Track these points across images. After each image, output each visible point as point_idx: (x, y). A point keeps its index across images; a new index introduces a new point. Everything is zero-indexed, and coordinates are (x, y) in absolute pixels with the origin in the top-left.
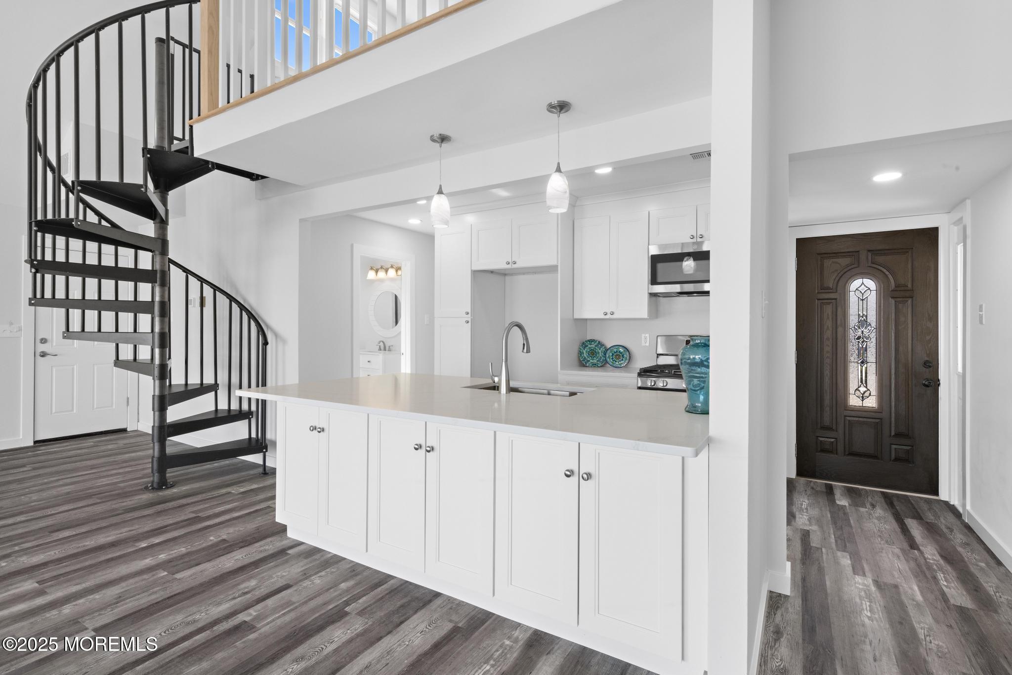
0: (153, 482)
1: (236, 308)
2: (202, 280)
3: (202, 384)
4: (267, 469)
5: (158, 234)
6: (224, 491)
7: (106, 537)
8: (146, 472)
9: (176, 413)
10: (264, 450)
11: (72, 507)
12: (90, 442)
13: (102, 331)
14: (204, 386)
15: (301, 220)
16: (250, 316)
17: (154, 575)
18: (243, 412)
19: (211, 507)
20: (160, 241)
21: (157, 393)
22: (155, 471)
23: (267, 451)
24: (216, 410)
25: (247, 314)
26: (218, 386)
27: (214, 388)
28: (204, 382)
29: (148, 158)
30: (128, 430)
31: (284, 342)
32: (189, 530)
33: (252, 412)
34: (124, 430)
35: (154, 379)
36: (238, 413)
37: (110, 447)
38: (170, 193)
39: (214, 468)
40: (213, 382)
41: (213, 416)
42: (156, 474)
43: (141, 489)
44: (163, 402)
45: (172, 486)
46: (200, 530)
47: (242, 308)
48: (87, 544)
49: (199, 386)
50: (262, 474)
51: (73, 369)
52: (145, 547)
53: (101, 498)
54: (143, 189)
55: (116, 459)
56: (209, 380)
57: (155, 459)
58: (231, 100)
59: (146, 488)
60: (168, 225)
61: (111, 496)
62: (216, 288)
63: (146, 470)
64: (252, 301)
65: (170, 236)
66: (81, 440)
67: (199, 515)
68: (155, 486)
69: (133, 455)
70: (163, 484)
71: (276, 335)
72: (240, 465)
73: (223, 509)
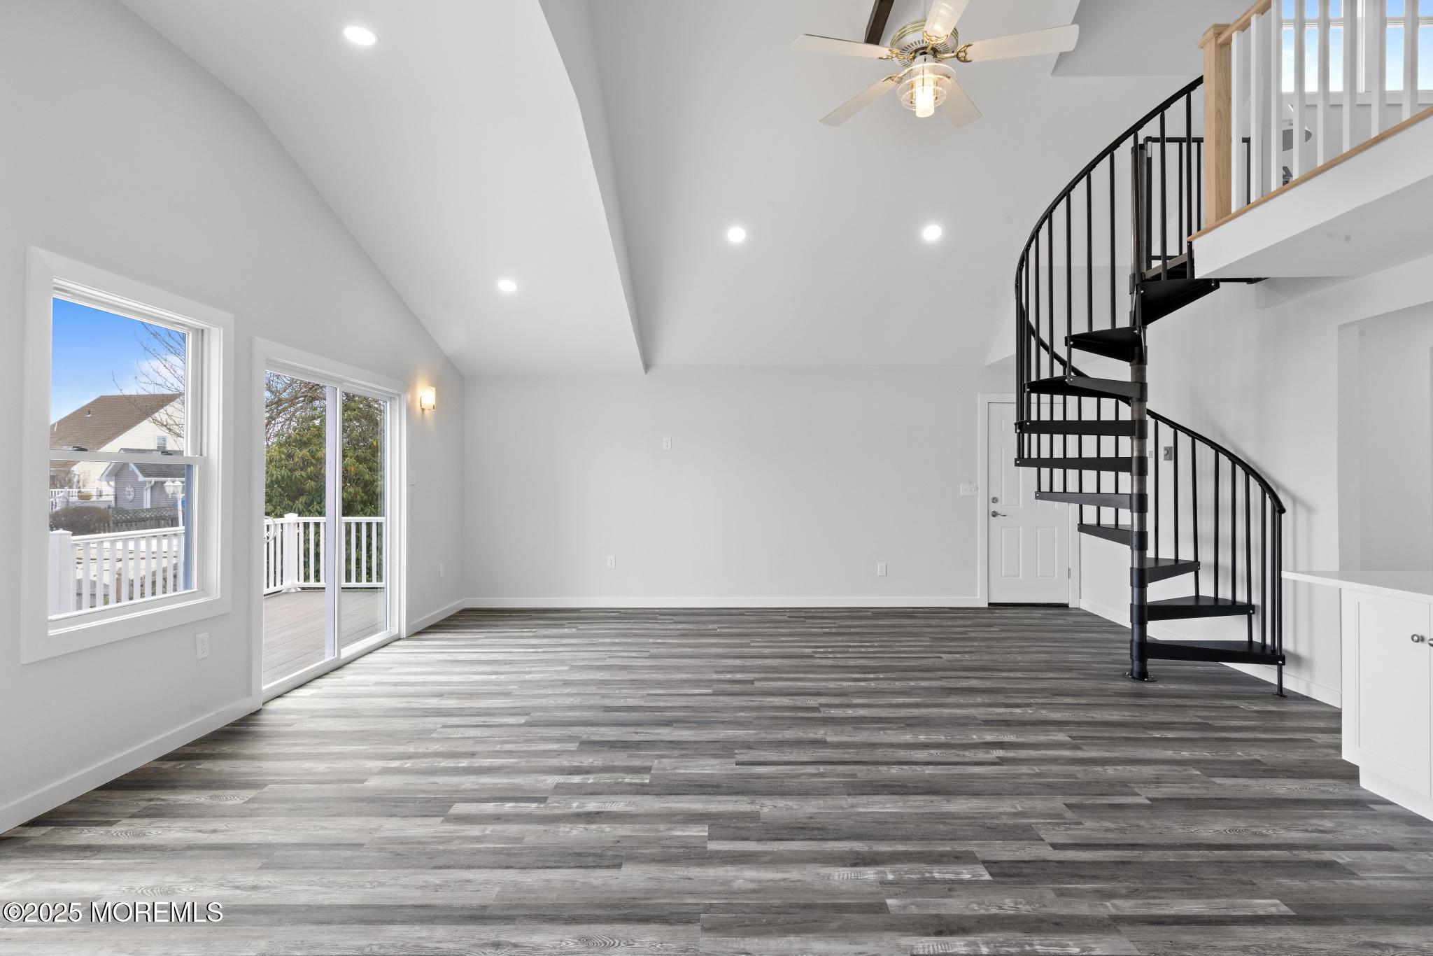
0: (1132, 671)
1: (1225, 463)
2: (1176, 427)
3: (1177, 560)
4: (1284, 691)
5: (1136, 377)
6: (1228, 703)
7: (1110, 715)
8: (1123, 658)
9: (1158, 592)
10: (1280, 662)
11: (1058, 676)
12: (1038, 613)
13: (1101, 492)
14: (1180, 563)
15: (1341, 327)
16: (1249, 471)
17: (1185, 770)
18: (1237, 604)
19: (1221, 718)
20: (1138, 385)
21: (1136, 566)
22: (1134, 658)
23: (1284, 664)
24: (1197, 596)
25: (1243, 469)
26: (1199, 565)
27: (1194, 566)
28: (1180, 558)
29: (1142, 294)
30: (1070, 606)
31: (1310, 509)
32: (1205, 736)
33: (1254, 606)
34: (1065, 606)
35: (1132, 548)
36: (1230, 604)
37: (1060, 622)
38: (1148, 326)
39: (1199, 672)
40: (1192, 558)
41: (1192, 603)
42: (1136, 663)
43: (1119, 676)
44: (1142, 577)
45: (1154, 681)
46: (1218, 739)
47: (1235, 460)
48: (1094, 715)
49: (1173, 563)
50: (1277, 694)
51: (1019, 531)
52: (1157, 738)
53: (1083, 675)
54: (1136, 331)
55: (1074, 637)
56: (1186, 555)
57: (1135, 644)
58: (1253, 199)
59: (1124, 675)
60: (1146, 364)
61: (1089, 674)
62: (1194, 436)
63: (1124, 653)
64: (1250, 452)
65: (1149, 379)
66: (1028, 609)
67: (1210, 722)
68: (1135, 675)
69: (1089, 635)
70: (1142, 675)
71: (1295, 500)
72: (1236, 676)
73: (1239, 725)
